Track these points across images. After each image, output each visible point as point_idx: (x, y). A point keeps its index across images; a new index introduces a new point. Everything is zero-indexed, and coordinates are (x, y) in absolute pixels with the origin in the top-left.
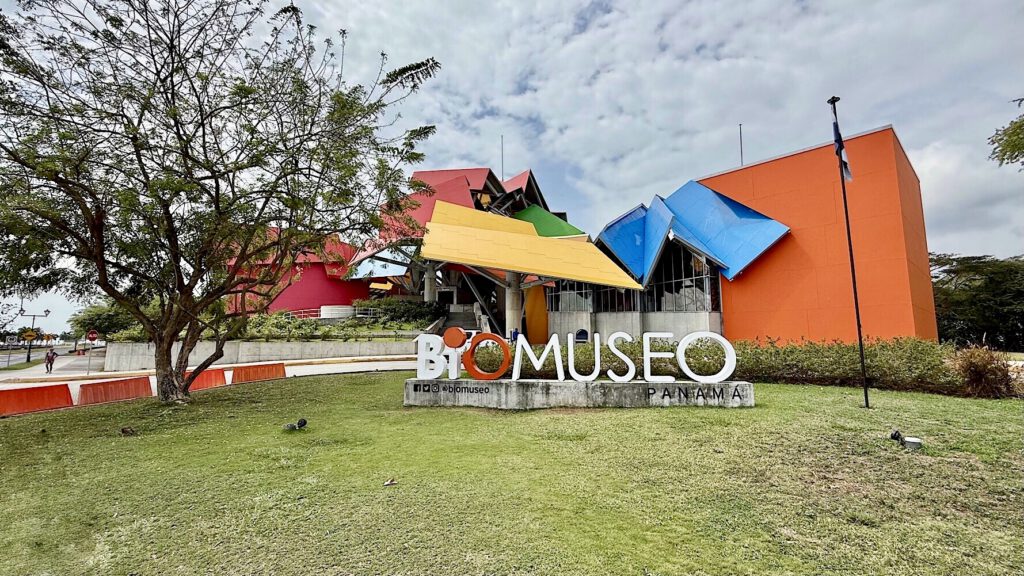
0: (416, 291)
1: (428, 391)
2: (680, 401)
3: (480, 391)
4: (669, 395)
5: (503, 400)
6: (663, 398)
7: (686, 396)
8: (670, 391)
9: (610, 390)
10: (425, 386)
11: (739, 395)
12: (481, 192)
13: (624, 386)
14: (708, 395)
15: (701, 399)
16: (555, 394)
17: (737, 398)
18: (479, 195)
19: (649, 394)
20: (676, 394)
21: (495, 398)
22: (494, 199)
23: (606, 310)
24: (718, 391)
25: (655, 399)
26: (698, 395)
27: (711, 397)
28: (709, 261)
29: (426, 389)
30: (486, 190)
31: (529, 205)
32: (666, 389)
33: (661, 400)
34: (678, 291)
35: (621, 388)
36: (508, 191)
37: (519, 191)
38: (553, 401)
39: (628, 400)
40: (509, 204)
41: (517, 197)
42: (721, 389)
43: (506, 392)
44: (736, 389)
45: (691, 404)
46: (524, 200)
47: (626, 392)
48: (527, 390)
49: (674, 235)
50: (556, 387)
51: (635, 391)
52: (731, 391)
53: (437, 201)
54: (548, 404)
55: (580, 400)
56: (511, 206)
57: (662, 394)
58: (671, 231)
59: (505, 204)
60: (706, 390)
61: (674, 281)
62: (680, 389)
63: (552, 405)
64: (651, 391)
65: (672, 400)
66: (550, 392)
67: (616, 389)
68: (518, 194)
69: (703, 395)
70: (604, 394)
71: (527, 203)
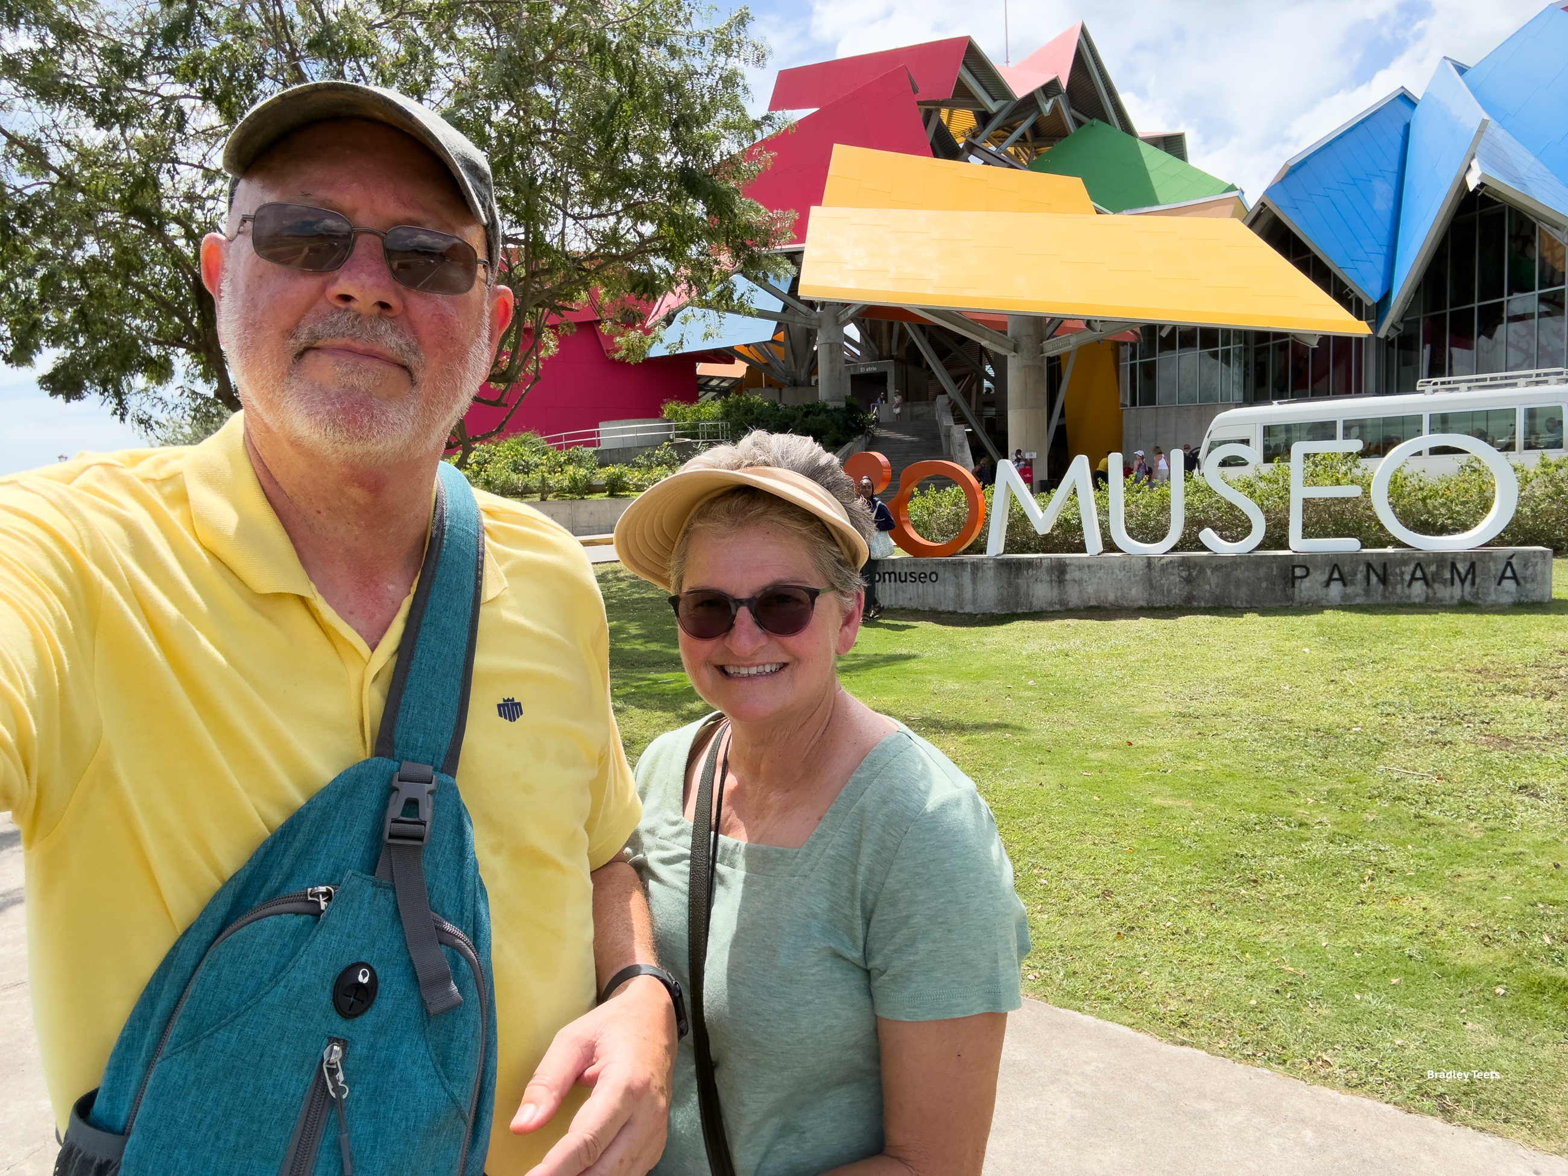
0: (802, 375)
2: (1367, 592)
3: (920, 578)
4: (1342, 579)
5: (968, 594)
6: (1327, 584)
7: (1383, 580)
8: (1346, 569)
9: (1202, 570)
11: (1514, 577)
12: (952, 105)
13: (1235, 562)
14: (1437, 577)
15: (1418, 588)
16: (1079, 582)
17: (1509, 585)
18: (944, 114)
19: (1294, 578)
20: (1360, 576)
21: (951, 591)
22: (984, 118)
24: (1462, 568)
25: (1307, 588)
26: (1413, 578)
27: (1444, 582)
30: (962, 96)
31: (1079, 124)
32: (1336, 565)
33: (1320, 591)
34: (1487, 334)
35: (1226, 566)
36: (1020, 92)
37: (1050, 88)
38: (1074, 597)
39: (1244, 592)
40: (1024, 127)
41: (1047, 107)
42: (1473, 565)
43: (974, 581)
44: (1509, 564)
45: (1394, 599)
46: (1067, 114)
47: (1240, 574)
48: (1017, 576)
49: (1483, 175)
50: (1081, 568)
51: (1262, 572)
52: (1495, 568)
53: (835, 145)
54: (1062, 602)
55: (1137, 594)
56: (1034, 128)
57: (1325, 577)
58: (1475, 164)
59: (1014, 129)
60: (1433, 568)
61: (1476, 305)
62: (1369, 566)
63: (1071, 605)
64: (1298, 572)
65: (1349, 590)
66: (1068, 577)
67: (1217, 568)
68: (1048, 98)
69: (1424, 578)
70: (1188, 580)
71: (1074, 118)
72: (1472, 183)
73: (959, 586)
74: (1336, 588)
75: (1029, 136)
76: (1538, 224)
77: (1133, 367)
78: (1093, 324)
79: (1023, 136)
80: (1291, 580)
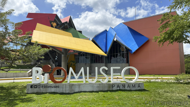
1: (36, 88)
5: (64, 90)
8: (119, 85)
12: (53, 22)
18: (52, 23)
20: (121, 86)
22: (57, 24)
23: (94, 63)
25: (115, 88)
26: (128, 87)
28: (126, 48)
30: (55, 21)
31: (70, 28)
34: (116, 57)
36: (63, 22)
37: (66, 22)
40: (63, 27)
41: (66, 25)
46: (68, 26)
49: (116, 39)
53: (37, 23)
56: (64, 27)
58: (115, 38)
59: (61, 27)
61: (115, 54)
64: (113, 86)
68: (66, 24)
71: (69, 27)
72: (115, 40)
75: (63, 28)
76: (122, 45)
77: (77, 58)
78: (75, 51)
79: (62, 28)
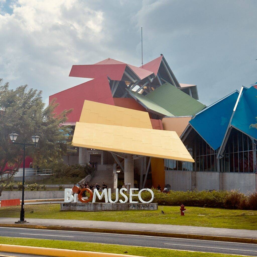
1: (67, 206)
2: (137, 208)
3: (82, 206)
4: (134, 207)
5: (89, 208)
6: (133, 207)
7: (139, 207)
8: (135, 205)
10: (66, 204)
13: (123, 204)
15: (143, 208)
16: (104, 207)
21: (87, 207)
24: (147, 205)
25: (131, 208)
26: (142, 207)
27: (145, 207)
29: (67, 205)
33: (132, 208)
38: (103, 209)
39: (124, 208)
42: (148, 205)
43: (90, 206)
44: (152, 205)
45: (140, 209)
47: (123, 206)
48: (96, 206)
50: (104, 205)
51: (126, 205)
52: (151, 206)
54: (102, 210)
55: (111, 208)
57: (133, 206)
60: (144, 205)
62: (137, 205)
63: (103, 210)
64: (130, 206)
65: (135, 208)
66: (102, 206)
67: (120, 205)
69: (143, 207)
70: (117, 206)
73: (88, 207)
74: (134, 208)
80: (129, 207)
